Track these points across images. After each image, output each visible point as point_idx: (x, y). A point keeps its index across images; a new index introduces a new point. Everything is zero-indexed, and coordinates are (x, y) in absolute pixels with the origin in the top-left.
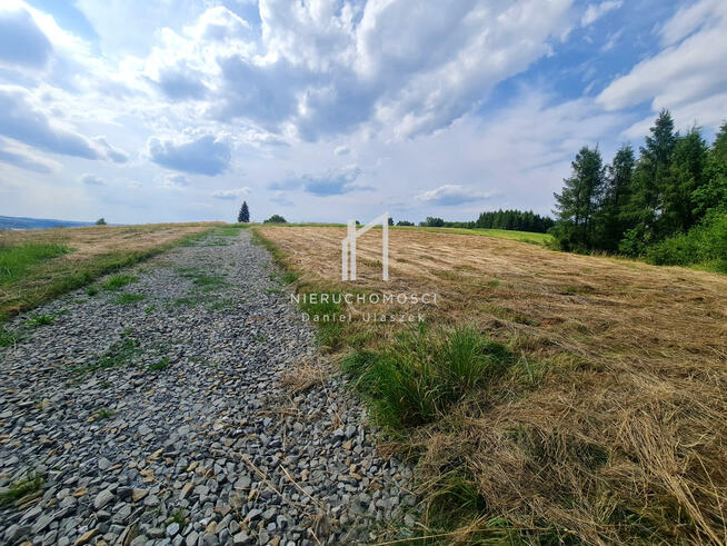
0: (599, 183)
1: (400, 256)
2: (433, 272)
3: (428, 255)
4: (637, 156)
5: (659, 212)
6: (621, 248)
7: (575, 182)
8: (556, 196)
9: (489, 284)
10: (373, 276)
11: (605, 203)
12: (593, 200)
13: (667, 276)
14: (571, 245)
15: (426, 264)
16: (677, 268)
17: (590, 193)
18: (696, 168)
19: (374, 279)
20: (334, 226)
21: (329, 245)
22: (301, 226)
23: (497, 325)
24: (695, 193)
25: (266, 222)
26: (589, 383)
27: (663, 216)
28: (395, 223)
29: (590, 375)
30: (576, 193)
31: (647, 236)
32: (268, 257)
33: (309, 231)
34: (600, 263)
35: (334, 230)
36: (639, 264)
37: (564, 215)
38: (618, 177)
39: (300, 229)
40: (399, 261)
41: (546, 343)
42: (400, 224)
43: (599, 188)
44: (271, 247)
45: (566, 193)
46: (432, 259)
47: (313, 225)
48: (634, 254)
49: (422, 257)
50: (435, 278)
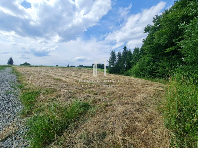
0: (115, 59)
1: (68, 76)
2: (76, 81)
3: (76, 76)
4: (122, 54)
5: (126, 65)
6: (120, 72)
7: (111, 58)
8: (108, 61)
9: (90, 84)
10: (56, 84)
11: (117, 63)
12: (115, 62)
13: (127, 79)
14: (111, 72)
15: (74, 79)
16: (129, 77)
17: (114, 61)
18: (130, 57)
19: (55, 85)
20: (49, 67)
21: (44, 73)
22: (35, 66)
23: (88, 96)
24: (130, 62)
25: (21, 65)
26: (107, 110)
27: (126, 66)
28: (70, 66)
29: (108, 108)
30: (111, 60)
31: (124, 70)
32: (15, 78)
33: (38, 68)
34: (116, 76)
35: (48, 68)
36: (123, 76)
37: (110, 65)
38: (119, 58)
39: (35, 67)
40: (67, 78)
41: (100, 100)
42: (71, 66)
43: (115, 60)
44: (18, 74)
45: (110, 61)
46: (77, 77)
47: (41, 66)
48: (122, 74)
49: (74, 76)
50: (76, 83)
